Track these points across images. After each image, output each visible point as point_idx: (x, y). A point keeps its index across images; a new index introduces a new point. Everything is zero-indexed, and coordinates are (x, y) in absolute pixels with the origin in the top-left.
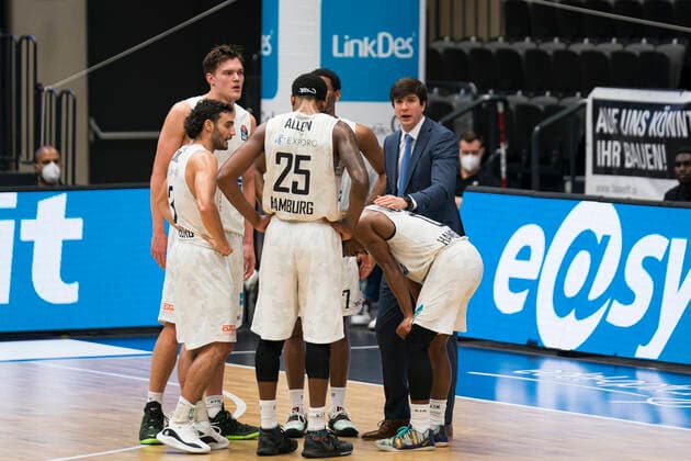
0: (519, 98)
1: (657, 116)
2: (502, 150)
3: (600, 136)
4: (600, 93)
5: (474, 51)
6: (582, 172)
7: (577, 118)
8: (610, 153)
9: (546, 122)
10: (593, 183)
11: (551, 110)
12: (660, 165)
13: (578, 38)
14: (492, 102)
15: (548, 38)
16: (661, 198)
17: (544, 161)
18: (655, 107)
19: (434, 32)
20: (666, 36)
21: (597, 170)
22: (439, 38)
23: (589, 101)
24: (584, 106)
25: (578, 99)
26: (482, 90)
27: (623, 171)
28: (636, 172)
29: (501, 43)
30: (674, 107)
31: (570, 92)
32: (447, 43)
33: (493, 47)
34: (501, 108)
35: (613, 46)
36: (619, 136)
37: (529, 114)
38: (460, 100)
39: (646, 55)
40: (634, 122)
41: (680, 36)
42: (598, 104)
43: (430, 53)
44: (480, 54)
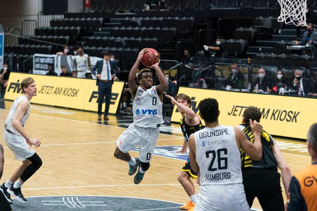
0: (21, 55)
1: (47, 59)
2: (18, 65)
3: (36, 63)
4: (36, 55)
5: (13, 47)
6: (32, 69)
7: (32, 59)
8: (38, 66)
9: (26, 60)
10: (34, 71)
11: (27, 58)
12: (47, 68)
13: (32, 45)
14: (16, 56)
15: (27, 44)
16: (45, 74)
17: (26, 67)
18: (46, 58)
19: (5, 43)
20: (48, 45)
21: (35, 69)
22: (6, 44)
23: (34, 56)
24: (33, 57)
25: (32, 56)
26: (14, 54)
27: (40, 69)
28: (42, 69)
29: (18, 45)
30: (50, 58)
31: (30, 55)
32: (8, 45)
33: (16, 46)
34: (18, 57)
35: (38, 46)
36: (39, 63)
37: (23, 59)
38: (10, 56)
39: (45, 48)
40: (42, 60)
41: (51, 45)
42: (36, 57)
43: (5, 47)
44: (14, 47)
